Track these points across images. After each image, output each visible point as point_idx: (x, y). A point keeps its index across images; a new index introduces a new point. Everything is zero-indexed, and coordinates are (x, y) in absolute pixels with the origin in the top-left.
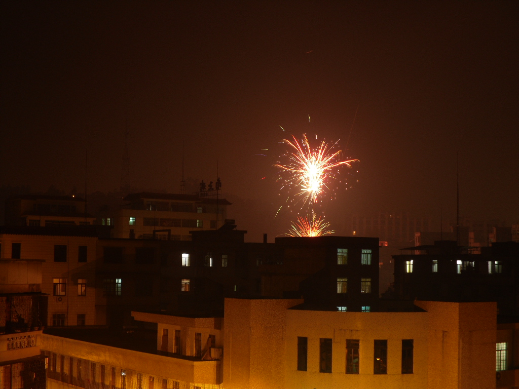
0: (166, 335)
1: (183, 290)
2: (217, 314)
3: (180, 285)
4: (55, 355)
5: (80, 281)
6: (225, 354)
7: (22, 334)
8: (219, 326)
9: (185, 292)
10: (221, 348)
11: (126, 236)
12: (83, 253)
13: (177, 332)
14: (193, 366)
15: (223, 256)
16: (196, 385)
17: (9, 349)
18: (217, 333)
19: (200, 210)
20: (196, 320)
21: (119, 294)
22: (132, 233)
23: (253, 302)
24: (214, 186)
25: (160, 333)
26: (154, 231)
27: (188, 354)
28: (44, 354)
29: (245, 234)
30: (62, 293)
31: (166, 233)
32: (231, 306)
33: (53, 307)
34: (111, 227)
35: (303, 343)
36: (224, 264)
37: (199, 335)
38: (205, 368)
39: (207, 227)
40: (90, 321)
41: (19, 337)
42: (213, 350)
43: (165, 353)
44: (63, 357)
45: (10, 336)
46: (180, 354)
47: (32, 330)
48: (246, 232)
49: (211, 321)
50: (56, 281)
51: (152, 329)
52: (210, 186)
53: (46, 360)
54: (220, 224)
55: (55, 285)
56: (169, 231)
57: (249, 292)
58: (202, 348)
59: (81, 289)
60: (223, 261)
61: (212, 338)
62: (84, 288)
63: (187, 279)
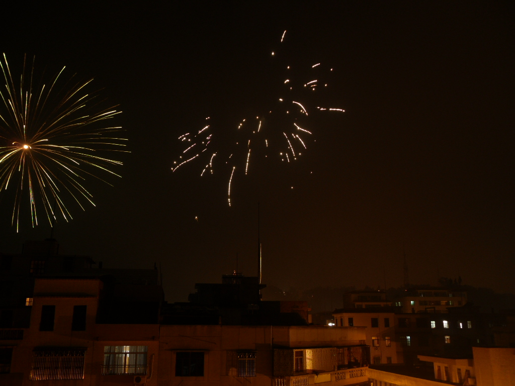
0: (439, 370)
1: (446, 342)
2: (469, 357)
3: (444, 340)
4: (376, 381)
5: (387, 338)
6: (477, 382)
7: (357, 369)
8: (471, 364)
9: (448, 344)
10: (474, 378)
11: (410, 311)
12: (387, 321)
13: (446, 368)
15: (468, 322)
17: (351, 377)
18: (470, 368)
19: (450, 295)
20: (457, 360)
21: (410, 345)
22: (413, 309)
23: (491, 350)
25: (436, 369)
26: (426, 308)
27: (454, 381)
28: (370, 381)
30: (377, 345)
31: (433, 309)
32: (477, 352)
33: (373, 353)
34: (401, 307)
36: (469, 326)
37: (459, 370)
39: (456, 305)
40: (395, 361)
41: (356, 370)
42: (469, 380)
43: (440, 381)
44: (381, 382)
45: (351, 370)
46: (449, 382)
47: (363, 366)
49: (465, 361)
50: (373, 338)
51: (431, 366)
53: (372, 384)
54: (464, 303)
55: (373, 340)
56: (434, 308)
57: (488, 344)
58: (463, 378)
59: (387, 342)
60: (468, 325)
61: (468, 372)
62: (389, 342)
63: (448, 335)
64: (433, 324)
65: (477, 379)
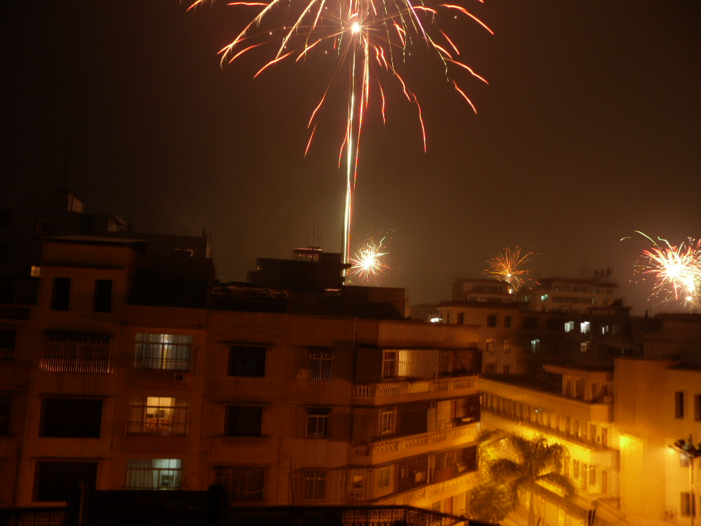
0: (569, 384)
1: (582, 350)
2: (610, 369)
3: (580, 347)
4: (487, 394)
5: (505, 341)
6: (615, 401)
7: (464, 378)
8: (611, 378)
9: (584, 352)
10: (612, 395)
11: (539, 309)
12: (508, 321)
13: (578, 382)
14: (590, 409)
15: (614, 326)
16: (593, 423)
17: (454, 388)
18: (609, 384)
19: (594, 291)
20: (593, 373)
21: (534, 351)
22: (543, 306)
23: (638, 363)
24: (605, 273)
25: (565, 383)
26: (560, 307)
27: (586, 398)
28: (478, 394)
29: (630, 311)
30: (492, 350)
31: (569, 308)
33: (487, 359)
34: (529, 302)
35: (680, 397)
37: (594, 385)
38: (600, 410)
39: (600, 304)
40: (514, 370)
41: (463, 380)
42: (605, 397)
43: (568, 396)
44: (492, 396)
45: (456, 379)
46: (580, 398)
47: (471, 375)
48: (631, 308)
49: (603, 375)
50: (488, 341)
51: (559, 378)
52: (602, 273)
53: (481, 397)
54: (611, 302)
55: (488, 344)
56: (571, 307)
57: (635, 354)
58: (597, 395)
59: (506, 347)
60: (613, 330)
61: (605, 388)
62: (508, 347)
63: (585, 342)
64: (568, 327)
65: (615, 397)
